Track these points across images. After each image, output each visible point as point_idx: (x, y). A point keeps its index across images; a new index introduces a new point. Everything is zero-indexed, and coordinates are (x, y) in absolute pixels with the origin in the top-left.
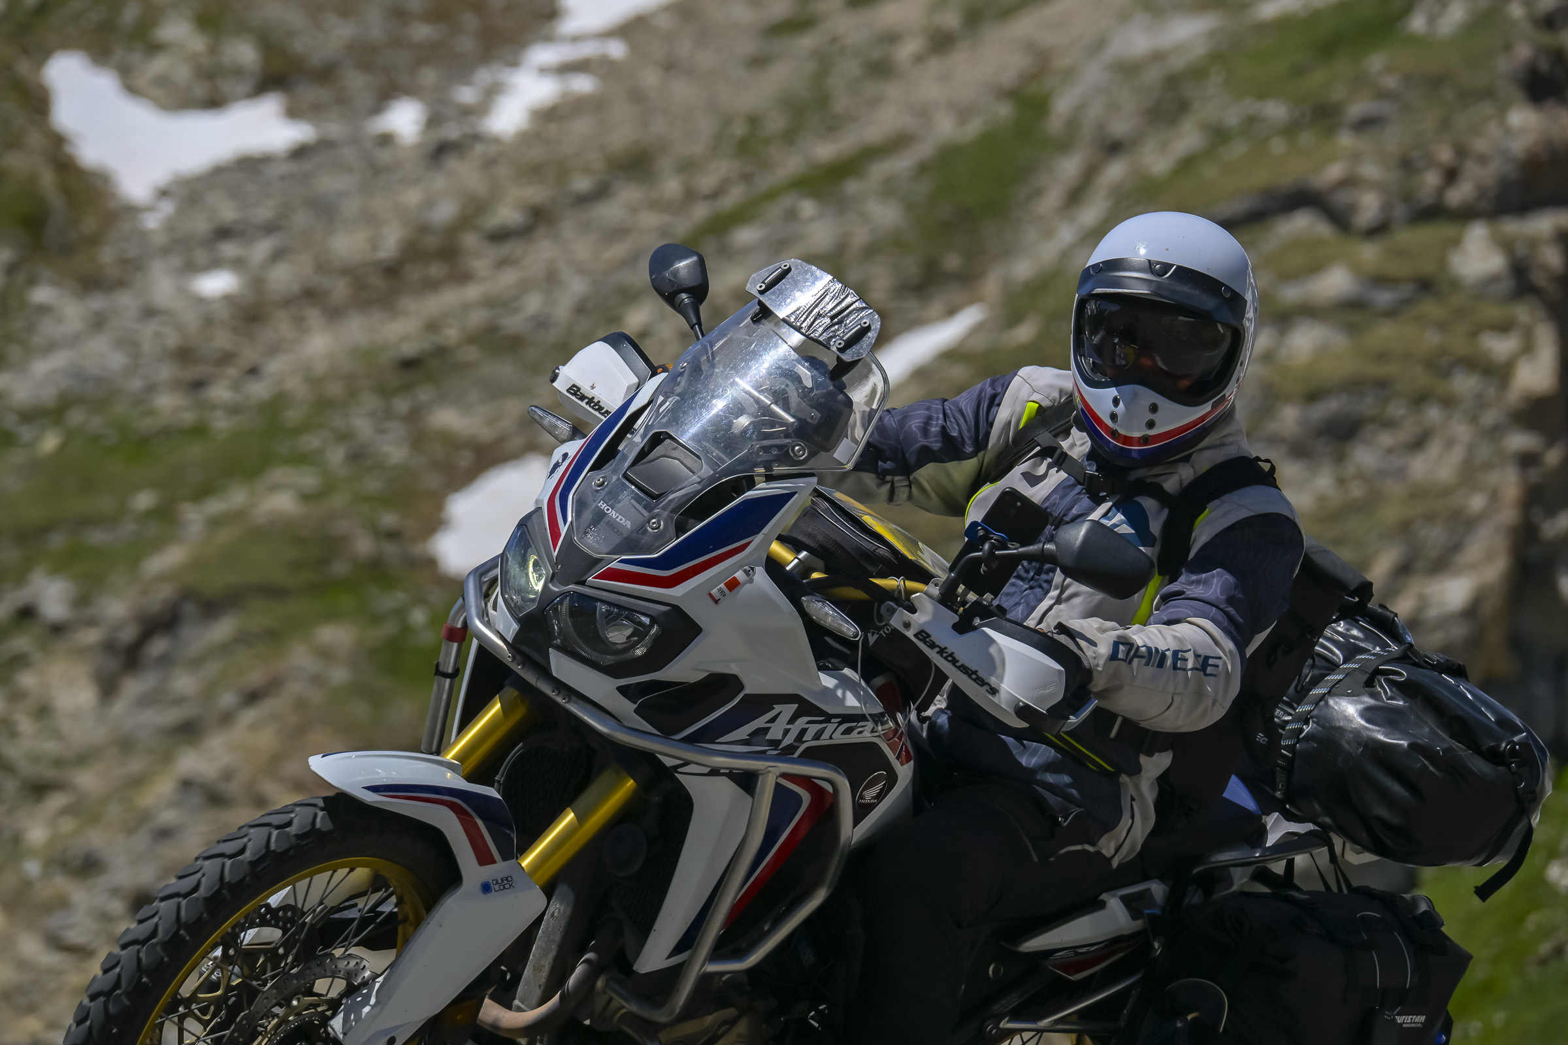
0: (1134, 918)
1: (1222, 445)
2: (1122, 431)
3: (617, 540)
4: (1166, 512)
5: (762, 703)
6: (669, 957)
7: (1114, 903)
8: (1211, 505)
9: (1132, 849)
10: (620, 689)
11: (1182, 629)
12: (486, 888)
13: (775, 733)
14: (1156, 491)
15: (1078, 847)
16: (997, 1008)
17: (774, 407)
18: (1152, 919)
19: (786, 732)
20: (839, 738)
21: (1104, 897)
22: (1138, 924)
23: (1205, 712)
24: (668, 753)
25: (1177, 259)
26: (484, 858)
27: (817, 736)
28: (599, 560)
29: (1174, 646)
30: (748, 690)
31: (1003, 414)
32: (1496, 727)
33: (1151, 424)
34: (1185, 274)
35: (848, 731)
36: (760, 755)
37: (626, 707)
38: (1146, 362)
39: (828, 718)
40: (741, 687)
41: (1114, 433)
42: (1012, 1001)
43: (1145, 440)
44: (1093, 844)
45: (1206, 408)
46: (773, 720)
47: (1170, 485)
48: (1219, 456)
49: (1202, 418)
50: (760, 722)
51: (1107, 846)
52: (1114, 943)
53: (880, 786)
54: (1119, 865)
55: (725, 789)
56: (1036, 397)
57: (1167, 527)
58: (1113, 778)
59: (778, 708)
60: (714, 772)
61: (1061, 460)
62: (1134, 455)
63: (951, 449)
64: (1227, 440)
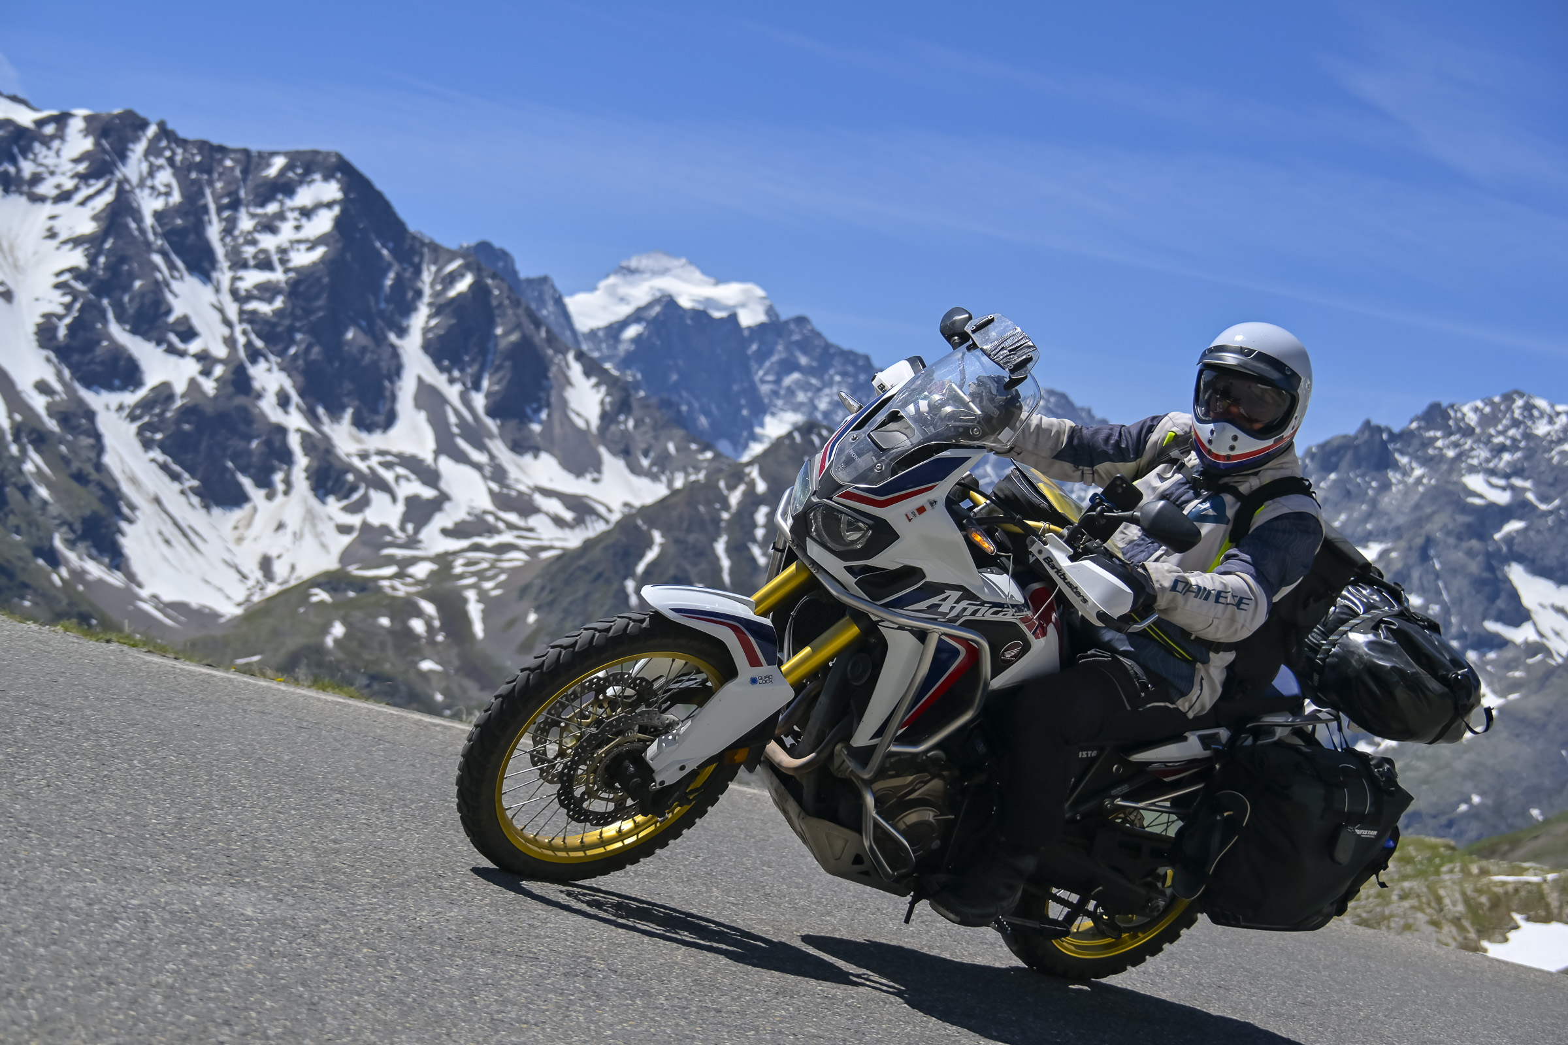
0: (1205, 749)
1: (1282, 468)
2: (1214, 451)
3: (855, 475)
4: (1239, 504)
5: (937, 589)
6: (871, 739)
7: (1193, 739)
8: (1267, 503)
9: (1203, 708)
10: (845, 567)
11: (1230, 579)
12: (754, 681)
13: (943, 609)
14: (1234, 492)
15: (1162, 704)
16: (1114, 792)
17: (971, 404)
18: (1216, 751)
19: (953, 608)
20: (989, 617)
21: (1187, 734)
22: (1208, 753)
23: (1236, 631)
24: (874, 612)
25: (1258, 348)
26: (754, 662)
27: (974, 613)
28: (842, 486)
29: (1219, 587)
30: (928, 579)
31: (1154, 437)
32: (1448, 664)
33: (1232, 448)
34: (1262, 357)
35: (996, 613)
36: (934, 621)
37: (850, 580)
38: (1234, 409)
39: (983, 603)
40: (924, 576)
41: (1209, 452)
42: (1125, 788)
43: (1228, 457)
44: (1173, 703)
45: (1270, 442)
46: (944, 600)
47: (1244, 488)
48: (1279, 475)
49: (1269, 448)
50: (935, 600)
51: (1182, 705)
52: (1191, 763)
53: (1018, 650)
54: (1195, 717)
55: (910, 640)
56: (1175, 429)
57: (1238, 514)
58: (1192, 664)
59: (948, 592)
60: (901, 628)
61: (1181, 467)
62: (1222, 467)
63: (1121, 454)
64: (1284, 466)
